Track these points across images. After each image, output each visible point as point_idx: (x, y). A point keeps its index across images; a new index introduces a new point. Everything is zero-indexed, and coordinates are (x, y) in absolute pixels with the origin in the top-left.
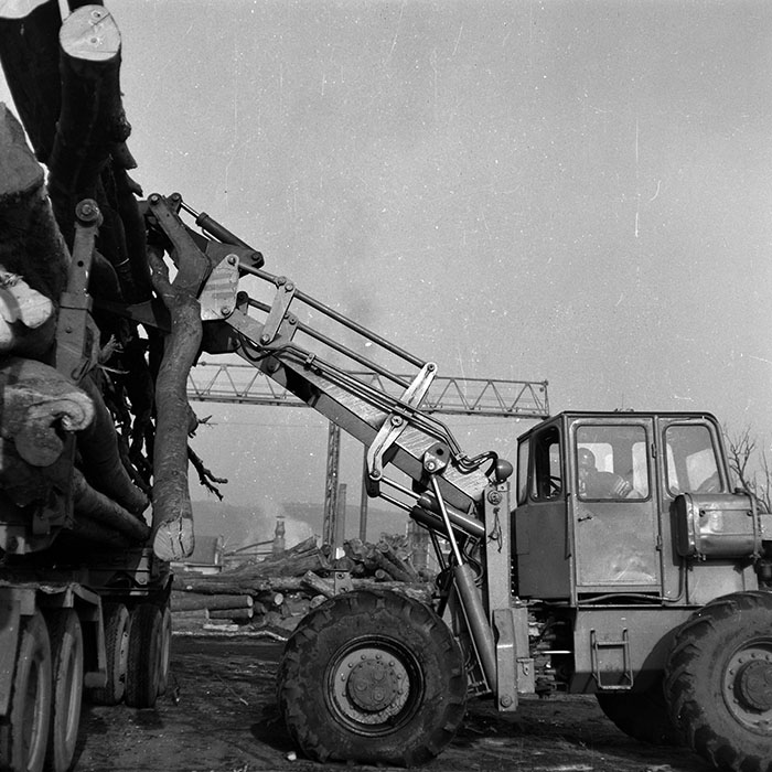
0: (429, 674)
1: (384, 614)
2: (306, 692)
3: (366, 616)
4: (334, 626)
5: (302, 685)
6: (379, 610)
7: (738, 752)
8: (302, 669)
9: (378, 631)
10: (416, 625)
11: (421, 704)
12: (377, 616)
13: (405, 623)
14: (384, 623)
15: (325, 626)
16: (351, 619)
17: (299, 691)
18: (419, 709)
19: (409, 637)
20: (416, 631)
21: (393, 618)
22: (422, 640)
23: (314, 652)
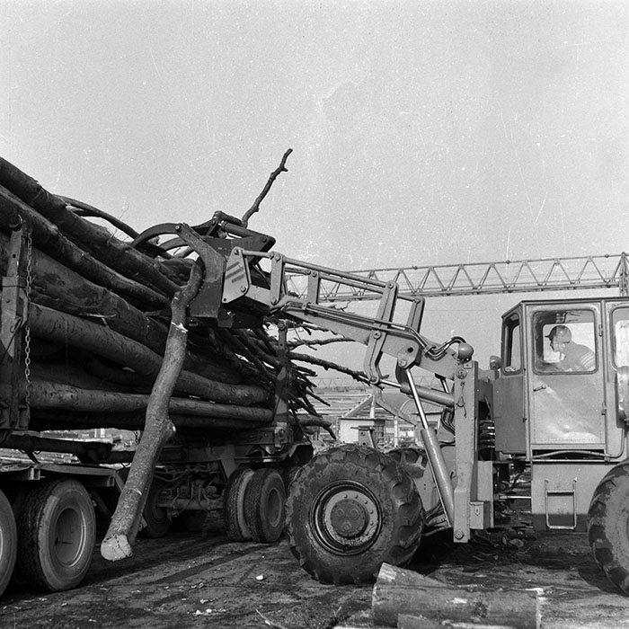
0: (383, 533)
1: (377, 476)
2: (302, 495)
3: (364, 471)
4: (342, 465)
5: (301, 490)
6: (375, 472)
7: (615, 559)
8: (307, 480)
9: (367, 485)
10: (393, 496)
11: (367, 549)
12: (372, 475)
13: (386, 490)
14: (374, 482)
15: (336, 461)
16: (354, 467)
17: (297, 493)
18: (364, 551)
19: (385, 502)
20: (391, 500)
21: (381, 482)
22: (391, 508)
23: (319, 473)
